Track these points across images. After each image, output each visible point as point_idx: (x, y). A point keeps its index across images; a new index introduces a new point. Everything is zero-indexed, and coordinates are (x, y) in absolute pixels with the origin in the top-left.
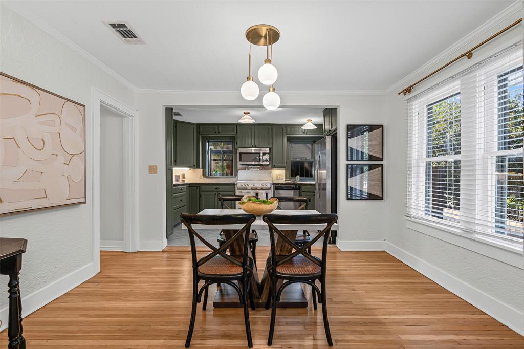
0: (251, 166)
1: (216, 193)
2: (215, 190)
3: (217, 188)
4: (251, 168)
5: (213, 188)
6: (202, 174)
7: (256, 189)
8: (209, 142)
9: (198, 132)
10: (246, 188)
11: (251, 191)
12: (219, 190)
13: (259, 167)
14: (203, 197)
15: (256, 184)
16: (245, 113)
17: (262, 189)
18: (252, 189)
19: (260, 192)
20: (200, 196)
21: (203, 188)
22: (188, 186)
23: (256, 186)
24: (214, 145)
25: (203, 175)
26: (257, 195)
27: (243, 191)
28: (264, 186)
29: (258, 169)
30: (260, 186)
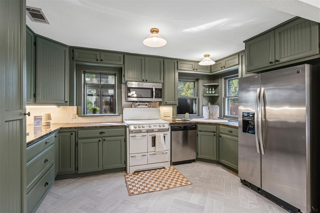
0: (139, 103)
1: (101, 139)
2: (99, 135)
3: (101, 133)
4: (139, 105)
5: (97, 133)
7: (152, 131)
8: (84, 73)
9: (72, 58)
10: (140, 132)
11: (146, 134)
12: (104, 135)
13: (147, 104)
15: (152, 125)
17: (160, 131)
18: (148, 131)
19: (157, 134)
20: (76, 144)
21: (81, 134)
22: (58, 132)
23: (152, 128)
25: (77, 114)
26: (154, 139)
27: (137, 135)
28: (162, 127)
29: (147, 107)
30: (158, 127)
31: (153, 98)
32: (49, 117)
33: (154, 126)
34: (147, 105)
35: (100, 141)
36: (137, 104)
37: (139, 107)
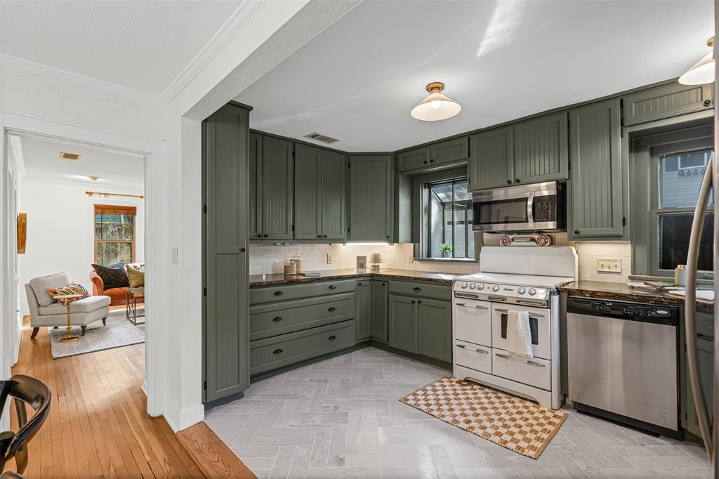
0: (515, 236)
1: (416, 300)
2: (412, 292)
3: (416, 289)
4: (513, 240)
5: (410, 288)
6: (412, 254)
7: (502, 300)
8: (429, 186)
10: (474, 297)
11: (487, 305)
12: (420, 293)
13: (536, 236)
14: (391, 302)
15: (502, 287)
17: (520, 303)
18: (492, 299)
19: (512, 311)
20: (388, 302)
21: (394, 286)
22: (369, 278)
23: (501, 293)
24: (444, 191)
25: (414, 256)
26: (504, 318)
27: (467, 303)
28: (526, 296)
29: (534, 243)
30: (514, 294)
31: (527, 221)
32: (376, 258)
33: (506, 289)
34: (533, 240)
35: (413, 302)
36: (511, 237)
37: (513, 243)
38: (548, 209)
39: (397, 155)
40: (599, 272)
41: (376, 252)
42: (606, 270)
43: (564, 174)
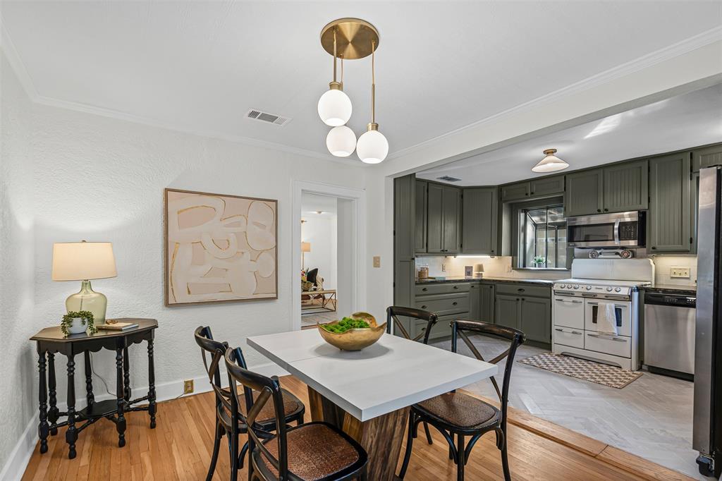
0: (602, 250)
1: (520, 298)
2: (517, 292)
3: (520, 290)
4: (600, 254)
5: (515, 289)
6: (511, 264)
7: (594, 296)
8: (525, 211)
9: (500, 199)
10: (570, 294)
11: (582, 299)
12: (524, 293)
13: (620, 251)
14: (499, 302)
15: (594, 287)
16: (548, 153)
17: (608, 298)
18: (585, 296)
19: (601, 303)
20: (495, 300)
21: (500, 288)
22: (478, 283)
23: (593, 290)
24: (540, 215)
25: (513, 266)
26: (595, 309)
27: (565, 299)
28: (613, 292)
29: (618, 256)
30: (604, 291)
31: (613, 240)
32: (480, 268)
33: (597, 288)
34: (617, 254)
35: (518, 300)
36: (599, 252)
37: (600, 256)
38: (631, 231)
39: (500, 188)
40: (672, 278)
41: (480, 263)
42: (678, 276)
43: (645, 206)
